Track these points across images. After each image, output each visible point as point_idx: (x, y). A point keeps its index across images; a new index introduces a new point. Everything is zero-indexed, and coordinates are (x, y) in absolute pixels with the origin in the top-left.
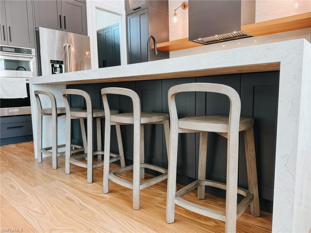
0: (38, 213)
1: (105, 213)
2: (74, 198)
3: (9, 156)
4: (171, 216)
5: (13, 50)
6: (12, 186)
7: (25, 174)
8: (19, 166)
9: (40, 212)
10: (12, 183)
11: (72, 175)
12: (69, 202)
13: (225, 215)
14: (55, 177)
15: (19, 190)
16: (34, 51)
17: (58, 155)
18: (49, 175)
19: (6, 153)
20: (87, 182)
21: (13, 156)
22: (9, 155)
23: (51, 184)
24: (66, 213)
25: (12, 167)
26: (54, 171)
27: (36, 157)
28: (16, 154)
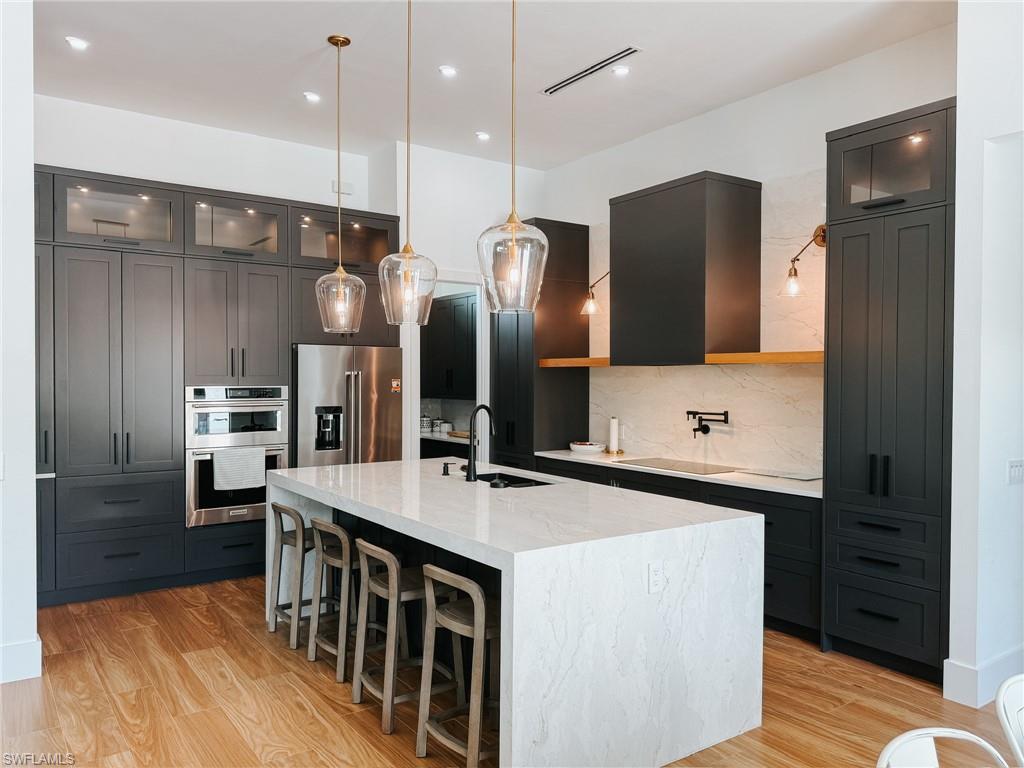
0: (252, 721)
1: (342, 732)
2: (308, 705)
3: (223, 611)
4: (422, 747)
5: (247, 393)
6: (222, 675)
7: (244, 653)
8: (237, 636)
9: (255, 720)
10: (223, 669)
11: (318, 664)
12: (299, 711)
13: (466, 748)
14: (290, 665)
15: (232, 683)
16: (285, 390)
17: (301, 623)
18: (281, 660)
19: (218, 603)
20: (335, 679)
21: (227, 611)
22: (223, 607)
23: (280, 677)
24: (289, 726)
25: (224, 637)
26: (291, 652)
27: (267, 619)
28: (233, 608)
